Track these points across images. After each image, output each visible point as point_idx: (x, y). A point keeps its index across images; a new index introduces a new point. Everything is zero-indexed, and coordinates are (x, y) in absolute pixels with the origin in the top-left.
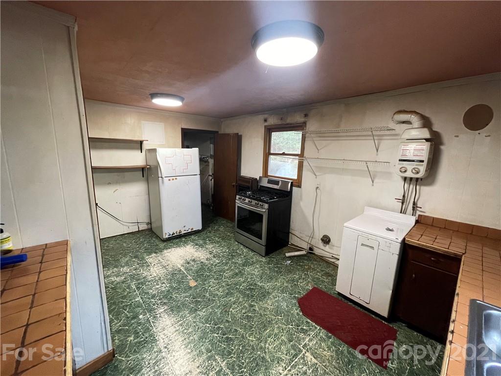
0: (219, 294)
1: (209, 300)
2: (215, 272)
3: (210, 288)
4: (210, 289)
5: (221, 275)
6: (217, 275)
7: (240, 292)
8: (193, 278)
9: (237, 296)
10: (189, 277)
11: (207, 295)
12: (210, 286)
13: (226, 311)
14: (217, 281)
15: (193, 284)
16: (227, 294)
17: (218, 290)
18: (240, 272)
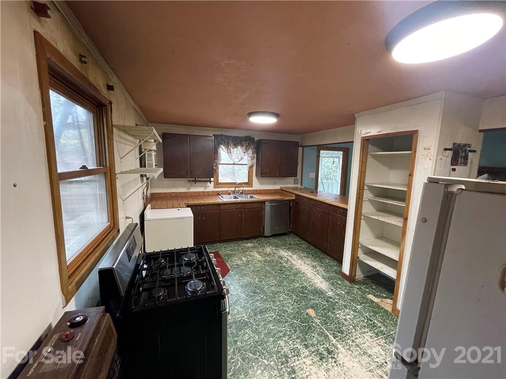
0: (284, 295)
1: (293, 292)
2: (287, 322)
3: (292, 303)
4: (292, 301)
5: (280, 316)
6: (284, 316)
7: (264, 293)
8: (313, 319)
9: (269, 290)
10: (318, 321)
11: (294, 297)
12: (292, 305)
13: (280, 283)
14: (284, 308)
15: (311, 312)
16: (276, 294)
17: (284, 299)
18: (255, 315)
